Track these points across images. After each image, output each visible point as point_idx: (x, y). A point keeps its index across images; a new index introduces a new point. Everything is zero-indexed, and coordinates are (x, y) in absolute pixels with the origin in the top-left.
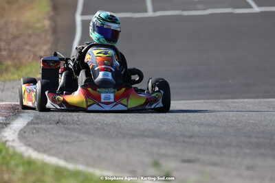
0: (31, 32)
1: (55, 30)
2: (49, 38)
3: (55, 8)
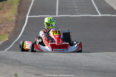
0: (7, 22)
1: (17, 22)
2: (14, 24)
3: (19, 12)
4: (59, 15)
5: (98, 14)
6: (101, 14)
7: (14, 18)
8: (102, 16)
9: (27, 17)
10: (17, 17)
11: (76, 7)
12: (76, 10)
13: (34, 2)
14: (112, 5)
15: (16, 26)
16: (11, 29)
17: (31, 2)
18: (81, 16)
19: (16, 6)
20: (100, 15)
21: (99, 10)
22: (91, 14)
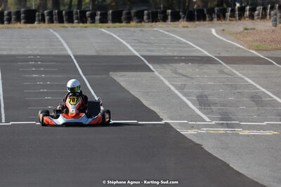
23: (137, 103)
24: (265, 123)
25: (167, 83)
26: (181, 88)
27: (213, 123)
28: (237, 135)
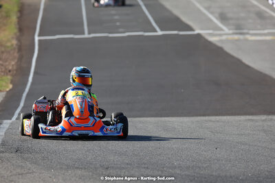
0: (3, 49)
1: (20, 49)
2: (16, 55)
3: (20, 30)
4: (89, 33)
5: (156, 31)
6: (162, 30)
7: (14, 42)
8: (163, 35)
9: (37, 38)
10: (19, 39)
11: (116, 17)
12: (118, 24)
13: (45, 10)
14: (176, 12)
15: (20, 59)
16: (12, 64)
17: (38, 10)
18: (129, 36)
19: (14, 18)
20: (160, 33)
21: (156, 22)
22: (145, 32)
23: (177, 20)
24: (266, 31)
25: (198, 5)
26: (208, 8)
27: (231, 32)
28: (247, 40)
